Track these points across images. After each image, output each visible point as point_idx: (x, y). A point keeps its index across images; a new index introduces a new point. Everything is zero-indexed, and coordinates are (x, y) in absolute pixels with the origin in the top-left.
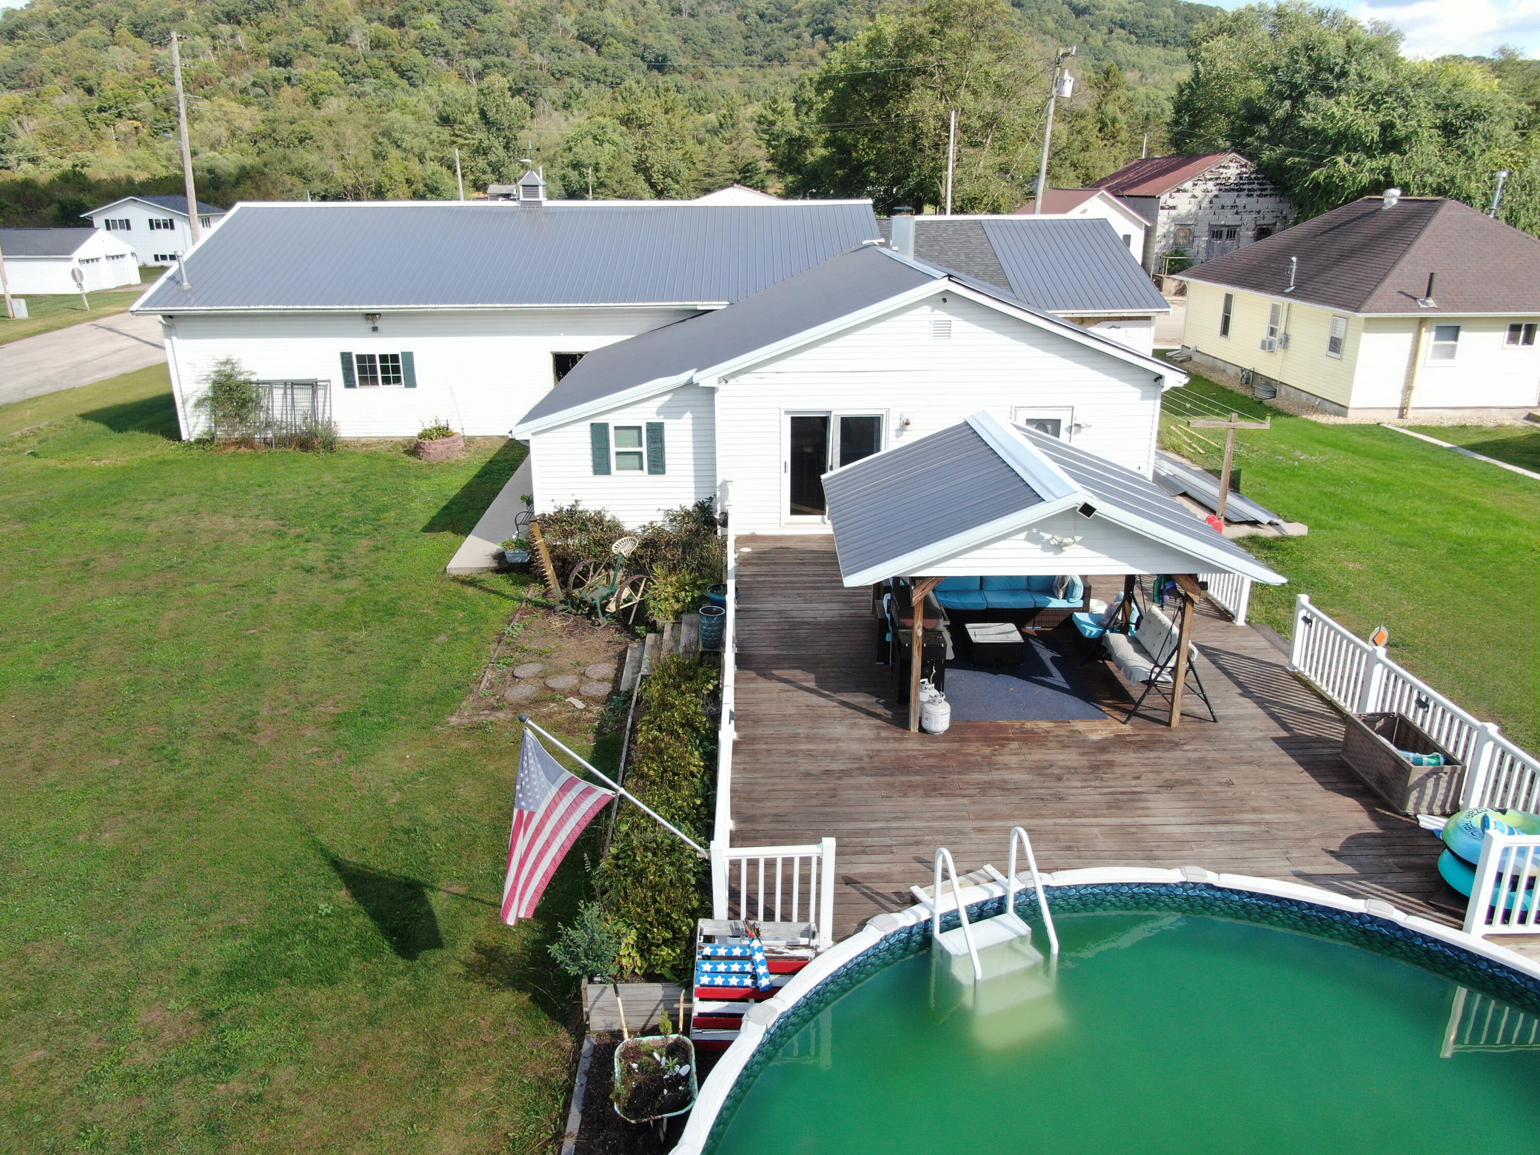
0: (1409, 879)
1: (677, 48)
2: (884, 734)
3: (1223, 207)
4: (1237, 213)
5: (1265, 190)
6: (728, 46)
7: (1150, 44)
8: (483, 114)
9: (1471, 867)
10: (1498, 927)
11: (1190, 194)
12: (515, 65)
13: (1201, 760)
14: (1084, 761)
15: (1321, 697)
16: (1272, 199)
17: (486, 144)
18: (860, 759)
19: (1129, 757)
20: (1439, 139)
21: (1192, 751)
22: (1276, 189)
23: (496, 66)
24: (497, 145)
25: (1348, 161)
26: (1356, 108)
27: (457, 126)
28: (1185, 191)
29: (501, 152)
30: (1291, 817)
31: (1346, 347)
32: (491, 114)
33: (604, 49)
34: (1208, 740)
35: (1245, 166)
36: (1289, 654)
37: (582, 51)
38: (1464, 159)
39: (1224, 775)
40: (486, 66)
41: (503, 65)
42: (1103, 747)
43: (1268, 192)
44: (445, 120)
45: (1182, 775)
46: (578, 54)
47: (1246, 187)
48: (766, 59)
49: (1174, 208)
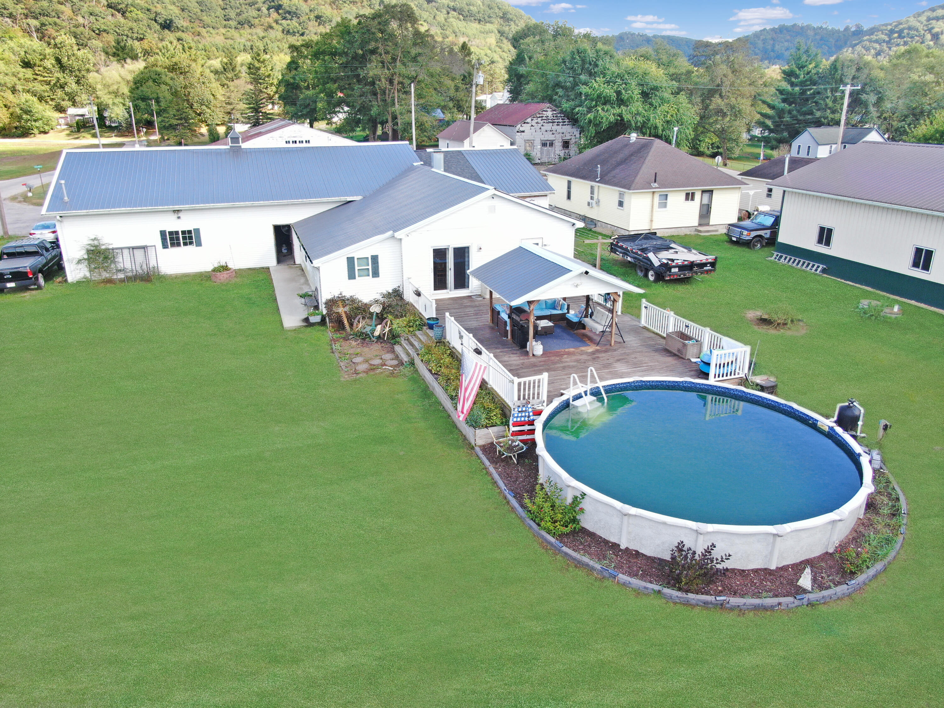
0: (693, 373)
1: (178, 15)
2: (522, 358)
3: (546, 131)
4: (553, 134)
5: (565, 122)
6: (213, 14)
7: (471, 21)
8: (58, 61)
9: (709, 364)
10: (717, 379)
11: (530, 125)
12: (64, 24)
13: (625, 353)
14: (589, 358)
15: (654, 333)
16: (569, 127)
17: (62, 80)
18: (519, 365)
19: (603, 355)
20: (641, 99)
21: (620, 351)
22: (570, 122)
23: (50, 24)
24: (71, 81)
25: (603, 109)
26: (604, 84)
27: (36, 68)
28: (528, 123)
29: (74, 86)
30: (657, 363)
31: (625, 204)
32: (65, 60)
33: (128, 14)
34: (624, 348)
35: (555, 110)
36: (640, 322)
37: (112, 15)
38: (652, 109)
39: (633, 356)
40: (43, 25)
41: (55, 24)
42: (593, 353)
43: (566, 123)
44: (27, 64)
45: (621, 357)
46: (110, 17)
47: (556, 121)
48: (239, 23)
49: (523, 132)
